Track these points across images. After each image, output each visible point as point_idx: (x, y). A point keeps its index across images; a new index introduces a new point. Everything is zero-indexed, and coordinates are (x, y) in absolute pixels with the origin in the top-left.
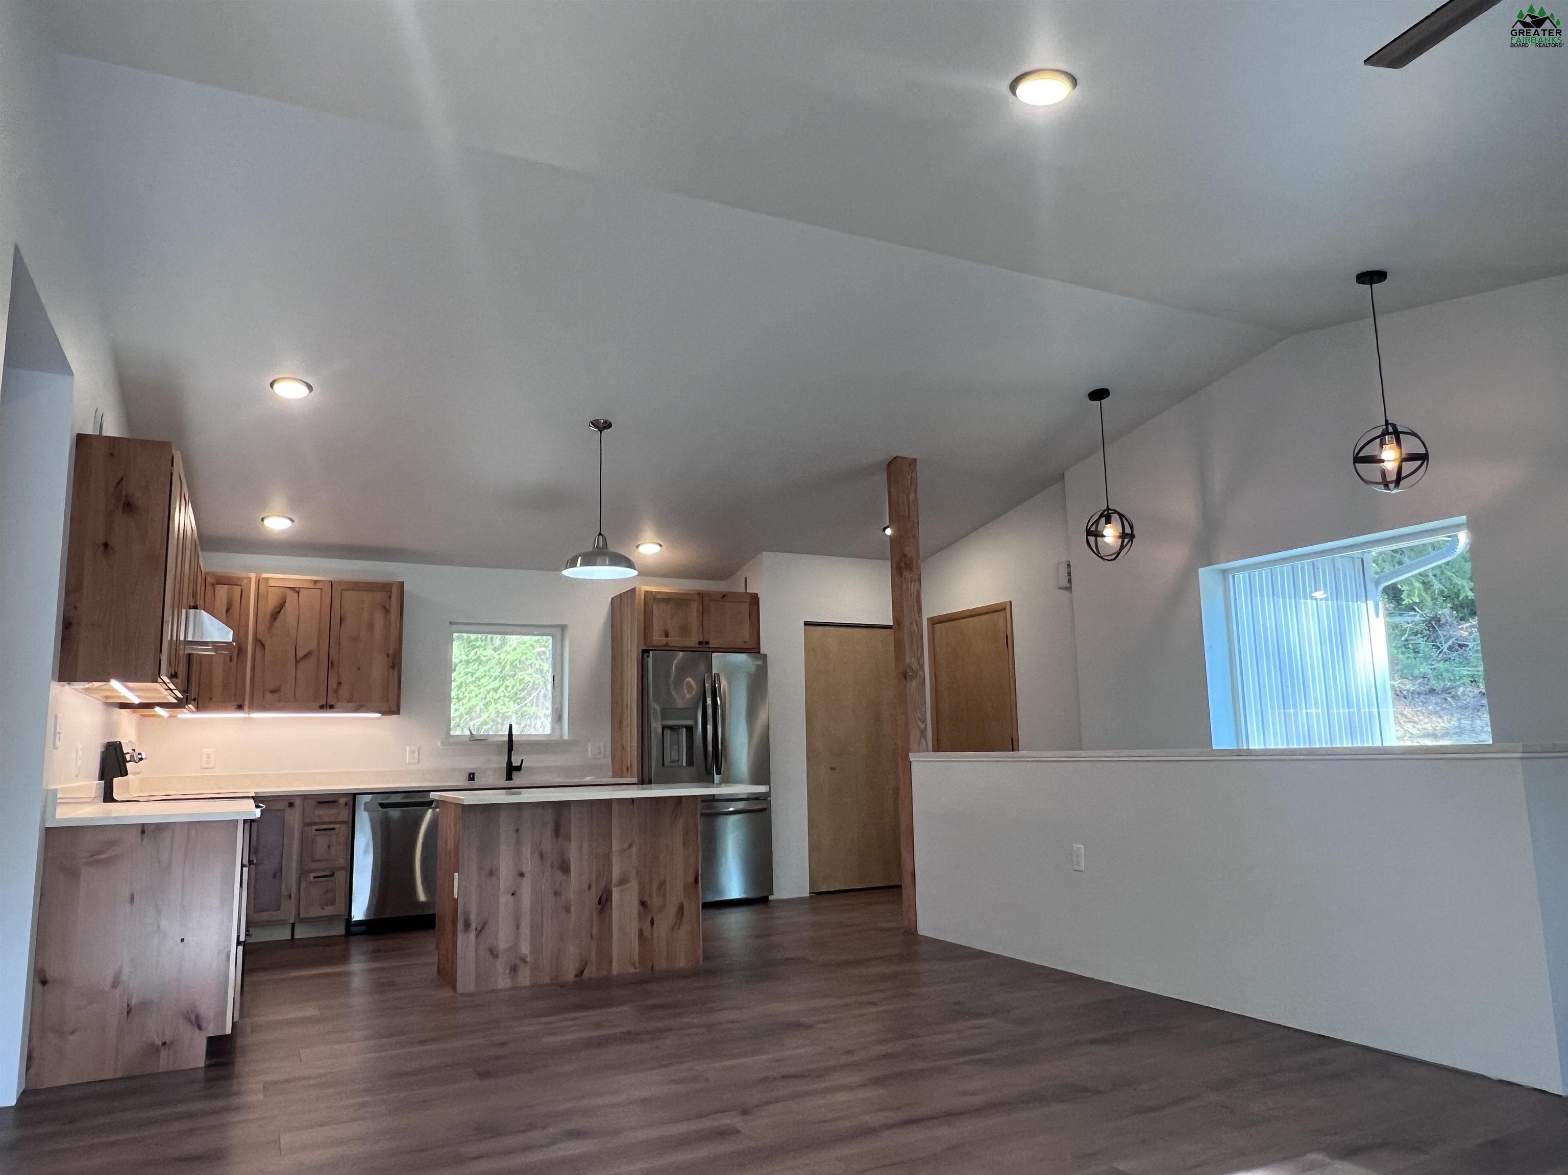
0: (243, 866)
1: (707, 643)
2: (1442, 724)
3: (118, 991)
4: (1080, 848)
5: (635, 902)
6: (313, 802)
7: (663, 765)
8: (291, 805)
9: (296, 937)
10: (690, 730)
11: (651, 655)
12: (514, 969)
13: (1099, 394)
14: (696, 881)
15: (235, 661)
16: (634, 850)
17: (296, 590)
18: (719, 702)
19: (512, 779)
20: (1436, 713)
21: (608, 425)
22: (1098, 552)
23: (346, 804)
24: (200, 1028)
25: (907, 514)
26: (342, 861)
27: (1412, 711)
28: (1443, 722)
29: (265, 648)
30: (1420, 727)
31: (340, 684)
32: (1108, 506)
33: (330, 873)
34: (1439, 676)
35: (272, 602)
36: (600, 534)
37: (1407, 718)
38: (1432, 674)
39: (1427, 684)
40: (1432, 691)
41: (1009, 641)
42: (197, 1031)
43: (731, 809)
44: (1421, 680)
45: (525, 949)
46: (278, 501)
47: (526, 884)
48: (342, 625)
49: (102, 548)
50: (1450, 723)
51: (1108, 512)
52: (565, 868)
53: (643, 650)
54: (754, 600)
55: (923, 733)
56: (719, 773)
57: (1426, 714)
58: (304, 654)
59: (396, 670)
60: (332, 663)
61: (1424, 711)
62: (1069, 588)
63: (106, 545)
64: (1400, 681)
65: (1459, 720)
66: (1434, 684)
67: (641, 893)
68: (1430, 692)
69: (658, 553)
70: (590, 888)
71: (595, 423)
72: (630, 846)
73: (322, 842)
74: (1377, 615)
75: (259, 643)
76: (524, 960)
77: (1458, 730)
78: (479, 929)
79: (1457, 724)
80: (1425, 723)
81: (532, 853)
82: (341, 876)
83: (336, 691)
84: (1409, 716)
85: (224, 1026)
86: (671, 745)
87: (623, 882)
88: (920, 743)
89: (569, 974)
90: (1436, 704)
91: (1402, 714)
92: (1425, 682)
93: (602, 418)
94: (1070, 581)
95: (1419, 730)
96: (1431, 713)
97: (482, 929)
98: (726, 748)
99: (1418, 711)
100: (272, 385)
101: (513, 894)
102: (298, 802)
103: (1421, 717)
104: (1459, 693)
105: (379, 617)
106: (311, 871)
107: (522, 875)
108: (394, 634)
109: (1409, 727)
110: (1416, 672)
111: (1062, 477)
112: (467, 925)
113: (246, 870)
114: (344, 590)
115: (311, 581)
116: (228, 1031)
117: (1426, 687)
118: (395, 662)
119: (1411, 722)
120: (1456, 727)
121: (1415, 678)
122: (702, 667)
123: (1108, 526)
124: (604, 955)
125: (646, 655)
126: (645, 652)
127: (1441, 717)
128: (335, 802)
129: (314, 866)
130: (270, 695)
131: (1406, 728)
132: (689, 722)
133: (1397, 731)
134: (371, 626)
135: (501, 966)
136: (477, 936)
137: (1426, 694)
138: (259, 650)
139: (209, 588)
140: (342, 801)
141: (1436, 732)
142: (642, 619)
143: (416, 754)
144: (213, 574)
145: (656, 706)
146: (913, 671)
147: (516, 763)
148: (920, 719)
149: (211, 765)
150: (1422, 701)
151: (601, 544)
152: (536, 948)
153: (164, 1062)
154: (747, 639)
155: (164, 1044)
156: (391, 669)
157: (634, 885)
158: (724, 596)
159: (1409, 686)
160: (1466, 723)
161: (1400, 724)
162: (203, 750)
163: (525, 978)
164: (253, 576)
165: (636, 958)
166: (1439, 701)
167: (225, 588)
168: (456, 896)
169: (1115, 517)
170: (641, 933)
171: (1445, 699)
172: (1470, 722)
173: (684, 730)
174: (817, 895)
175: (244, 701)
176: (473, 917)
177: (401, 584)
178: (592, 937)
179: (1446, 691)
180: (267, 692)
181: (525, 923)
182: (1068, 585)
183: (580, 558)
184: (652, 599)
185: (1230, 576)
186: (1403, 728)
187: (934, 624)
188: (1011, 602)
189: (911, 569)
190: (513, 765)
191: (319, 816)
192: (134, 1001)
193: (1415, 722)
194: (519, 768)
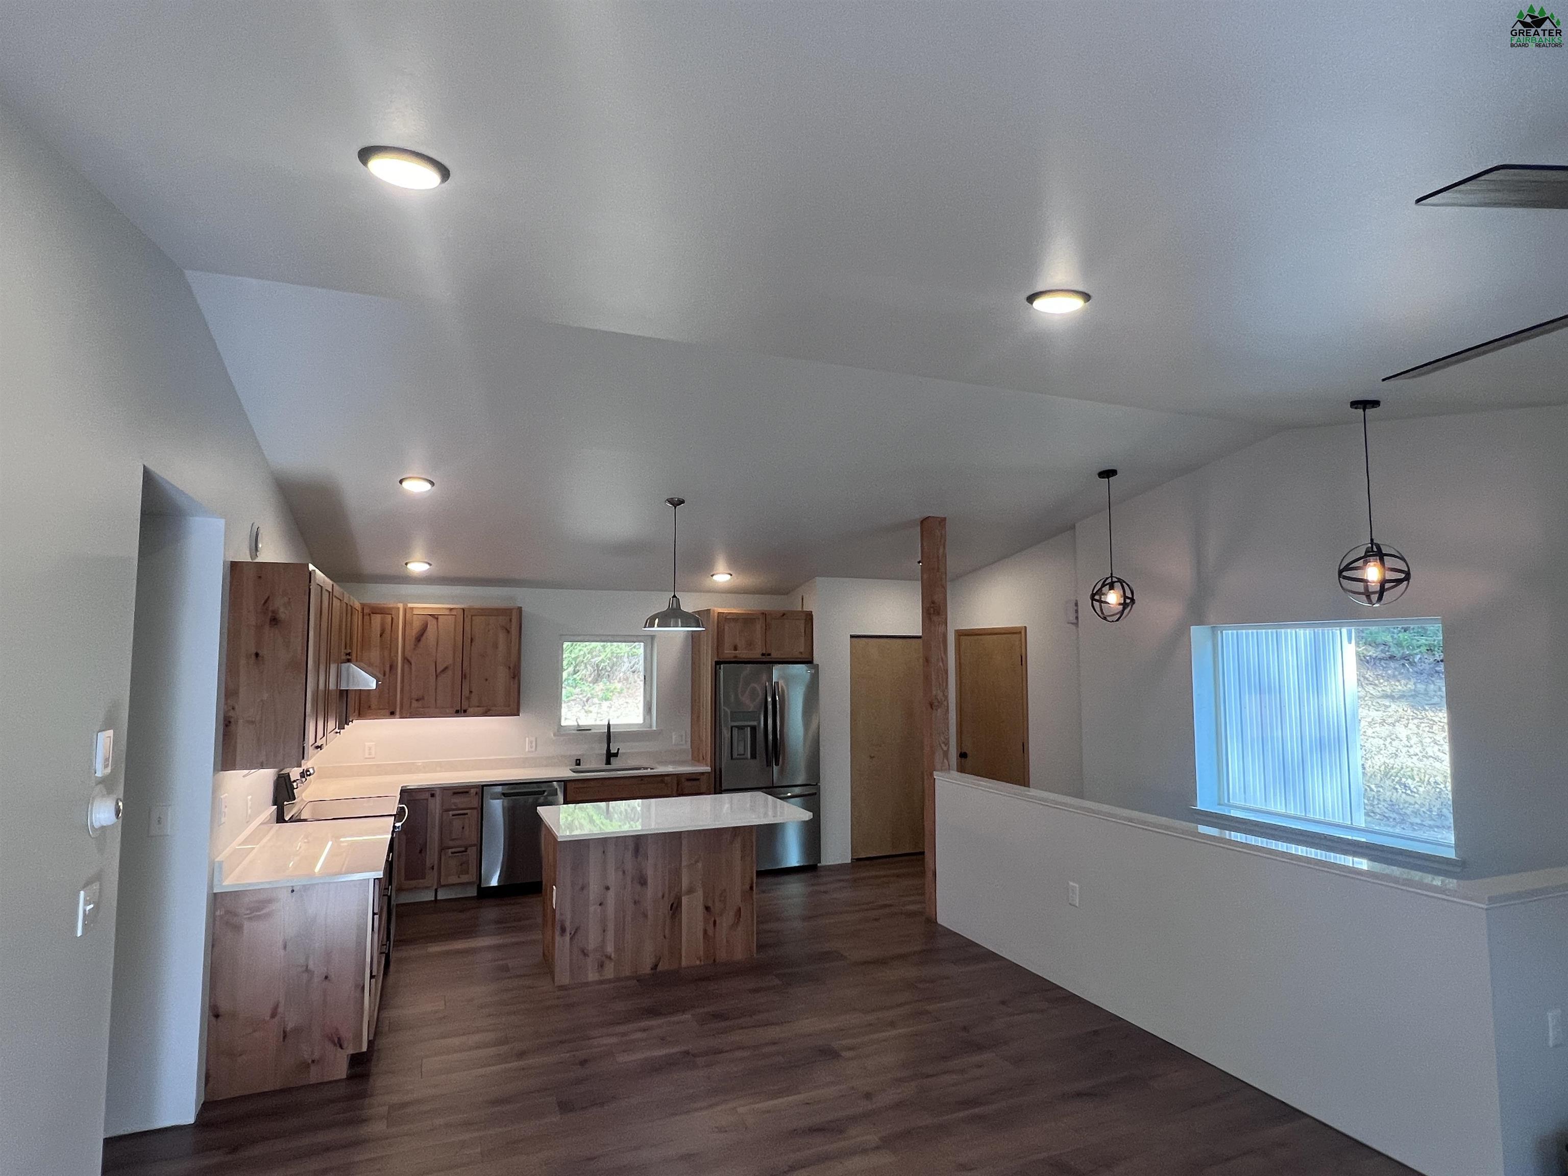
0: (374, 914)
1: (769, 655)
2: (1400, 687)
3: (276, 1020)
4: (1076, 887)
5: (700, 909)
6: (451, 792)
7: (732, 759)
8: (433, 795)
9: (439, 898)
10: (754, 729)
11: (722, 668)
12: (601, 965)
13: (1108, 474)
14: (751, 888)
15: (387, 675)
16: (700, 865)
17: (435, 617)
18: (777, 699)
19: (610, 764)
20: (1394, 676)
21: (681, 502)
22: (1103, 613)
23: (476, 793)
24: (341, 1047)
25: (936, 566)
26: (474, 839)
27: (1374, 674)
28: (1401, 685)
29: (411, 664)
30: (1380, 689)
31: (471, 692)
32: (1112, 574)
33: (463, 849)
34: (1399, 645)
35: (417, 625)
36: (674, 596)
37: (1368, 680)
38: (1392, 642)
39: (1388, 651)
40: (1392, 658)
41: (1023, 660)
42: (339, 1049)
43: (789, 794)
44: (1382, 647)
45: (610, 949)
46: (419, 551)
47: (611, 894)
48: (473, 644)
49: (253, 657)
50: (1406, 686)
51: (1112, 579)
52: (643, 882)
53: (715, 662)
54: (809, 617)
55: (946, 754)
56: (777, 764)
57: (1386, 678)
58: (442, 668)
59: (517, 678)
60: (465, 675)
61: (1384, 675)
62: (1076, 624)
63: (257, 655)
64: (1364, 648)
65: (1415, 684)
66: (1394, 650)
67: (706, 897)
68: (1390, 658)
69: (729, 580)
70: (663, 897)
71: (671, 501)
72: (697, 862)
73: (457, 823)
74: (1350, 641)
75: (406, 660)
76: (609, 958)
77: (1413, 693)
78: (573, 933)
79: (1413, 688)
80: (1384, 686)
81: (617, 869)
82: (473, 852)
83: (468, 698)
84: (1371, 679)
85: (361, 1046)
86: (738, 741)
87: (691, 891)
88: (943, 762)
89: (646, 969)
90: (1395, 669)
91: (1365, 678)
92: (1386, 649)
93: (676, 496)
94: (1077, 618)
95: (1379, 692)
96: (1389, 678)
97: (575, 932)
98: (783, 740)
99: (1379, 675)
100: (401, 482)
101: (600, 904)
102: (438, 793)
103: (1382, 681)
104: (1416, 660)
105: (502, 636)
106: (449, 848)
107: (607, 888)
108: (514, 650)
109: (1370, 688)
110: (1379, 640)
111: (1073, 527)
112: (563, 930)
113: (376, 917)
114: (474, 615)
115: (448, 609)
116: (364, 1049)
117: (1387, 653)
118: (515, 673)
119: (1371, 684)
120: (1411, 690)
121: (1377, 645)
122: (764, 677)
123: (1112, 591)
124: (675, 951)
125: (718, 666)
126: (718, 663)
127: (1399, 681)
128: (467, 792)
129: (451, 843)
130: (416, 702)
131: (1367, 690)
132: (755, 723)
133: (1359, 692)
134: (495, 646)
135: (590, 963)
136: (571, 939)
137: (1387, 660)
138: (406, 666)
139: (367, 618)
140: (473, 791)
141: (1394, 694)
142: (715, 637)
143: (534, 744)
144: (369, 606)
145: (726, 709)
146: (939, 702)
147: (614, 751)
148: (944, 743)
149: (373, 756)
150: (1382, 666)
151: (675, 605)
152: (618, 949)
153: (314, 1076)
154: (802, 650)
155: (313, 1061)
156: (512, 679)
157: (700, 893)
158: (784, 615)
159: (1372, 652)
160: (1421, 687)
161: (1362, 686)
162: (366, 744)
163: (609, 972)
164: (401, 606)
165: (702, 953)
166: (1398, 666)
167: (379, 617)
168: (554, 907)
169: (1117, 585)
170: (705, 932)
171: (1403, 665)
172: (1424, 687)
173: (749, 728)
174: (858, 862)
175: (395, 709)
176: (568, 924)
177: (520, 609)
178: (665, 937)
179: (1405, 658)
180: (414, 701)
181: (611, 926)
182: (1075, 621)
183: (657, 619)
184: (724, 619)
185: (1219, 632)
186: (1365, 689)
187: (960, 636)
188: (1025, 627)
189: (939, 614)
190: (612, 752)
191: (455, 804)
192: (290, 1026)
193: (1376, 685)
194: (616, 755)
